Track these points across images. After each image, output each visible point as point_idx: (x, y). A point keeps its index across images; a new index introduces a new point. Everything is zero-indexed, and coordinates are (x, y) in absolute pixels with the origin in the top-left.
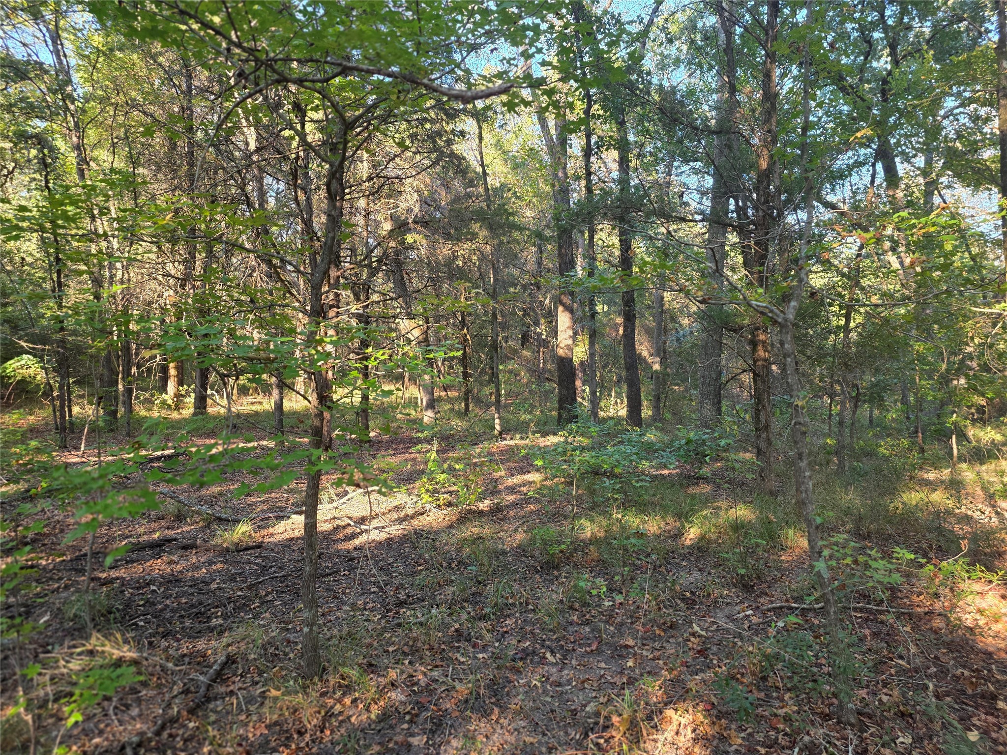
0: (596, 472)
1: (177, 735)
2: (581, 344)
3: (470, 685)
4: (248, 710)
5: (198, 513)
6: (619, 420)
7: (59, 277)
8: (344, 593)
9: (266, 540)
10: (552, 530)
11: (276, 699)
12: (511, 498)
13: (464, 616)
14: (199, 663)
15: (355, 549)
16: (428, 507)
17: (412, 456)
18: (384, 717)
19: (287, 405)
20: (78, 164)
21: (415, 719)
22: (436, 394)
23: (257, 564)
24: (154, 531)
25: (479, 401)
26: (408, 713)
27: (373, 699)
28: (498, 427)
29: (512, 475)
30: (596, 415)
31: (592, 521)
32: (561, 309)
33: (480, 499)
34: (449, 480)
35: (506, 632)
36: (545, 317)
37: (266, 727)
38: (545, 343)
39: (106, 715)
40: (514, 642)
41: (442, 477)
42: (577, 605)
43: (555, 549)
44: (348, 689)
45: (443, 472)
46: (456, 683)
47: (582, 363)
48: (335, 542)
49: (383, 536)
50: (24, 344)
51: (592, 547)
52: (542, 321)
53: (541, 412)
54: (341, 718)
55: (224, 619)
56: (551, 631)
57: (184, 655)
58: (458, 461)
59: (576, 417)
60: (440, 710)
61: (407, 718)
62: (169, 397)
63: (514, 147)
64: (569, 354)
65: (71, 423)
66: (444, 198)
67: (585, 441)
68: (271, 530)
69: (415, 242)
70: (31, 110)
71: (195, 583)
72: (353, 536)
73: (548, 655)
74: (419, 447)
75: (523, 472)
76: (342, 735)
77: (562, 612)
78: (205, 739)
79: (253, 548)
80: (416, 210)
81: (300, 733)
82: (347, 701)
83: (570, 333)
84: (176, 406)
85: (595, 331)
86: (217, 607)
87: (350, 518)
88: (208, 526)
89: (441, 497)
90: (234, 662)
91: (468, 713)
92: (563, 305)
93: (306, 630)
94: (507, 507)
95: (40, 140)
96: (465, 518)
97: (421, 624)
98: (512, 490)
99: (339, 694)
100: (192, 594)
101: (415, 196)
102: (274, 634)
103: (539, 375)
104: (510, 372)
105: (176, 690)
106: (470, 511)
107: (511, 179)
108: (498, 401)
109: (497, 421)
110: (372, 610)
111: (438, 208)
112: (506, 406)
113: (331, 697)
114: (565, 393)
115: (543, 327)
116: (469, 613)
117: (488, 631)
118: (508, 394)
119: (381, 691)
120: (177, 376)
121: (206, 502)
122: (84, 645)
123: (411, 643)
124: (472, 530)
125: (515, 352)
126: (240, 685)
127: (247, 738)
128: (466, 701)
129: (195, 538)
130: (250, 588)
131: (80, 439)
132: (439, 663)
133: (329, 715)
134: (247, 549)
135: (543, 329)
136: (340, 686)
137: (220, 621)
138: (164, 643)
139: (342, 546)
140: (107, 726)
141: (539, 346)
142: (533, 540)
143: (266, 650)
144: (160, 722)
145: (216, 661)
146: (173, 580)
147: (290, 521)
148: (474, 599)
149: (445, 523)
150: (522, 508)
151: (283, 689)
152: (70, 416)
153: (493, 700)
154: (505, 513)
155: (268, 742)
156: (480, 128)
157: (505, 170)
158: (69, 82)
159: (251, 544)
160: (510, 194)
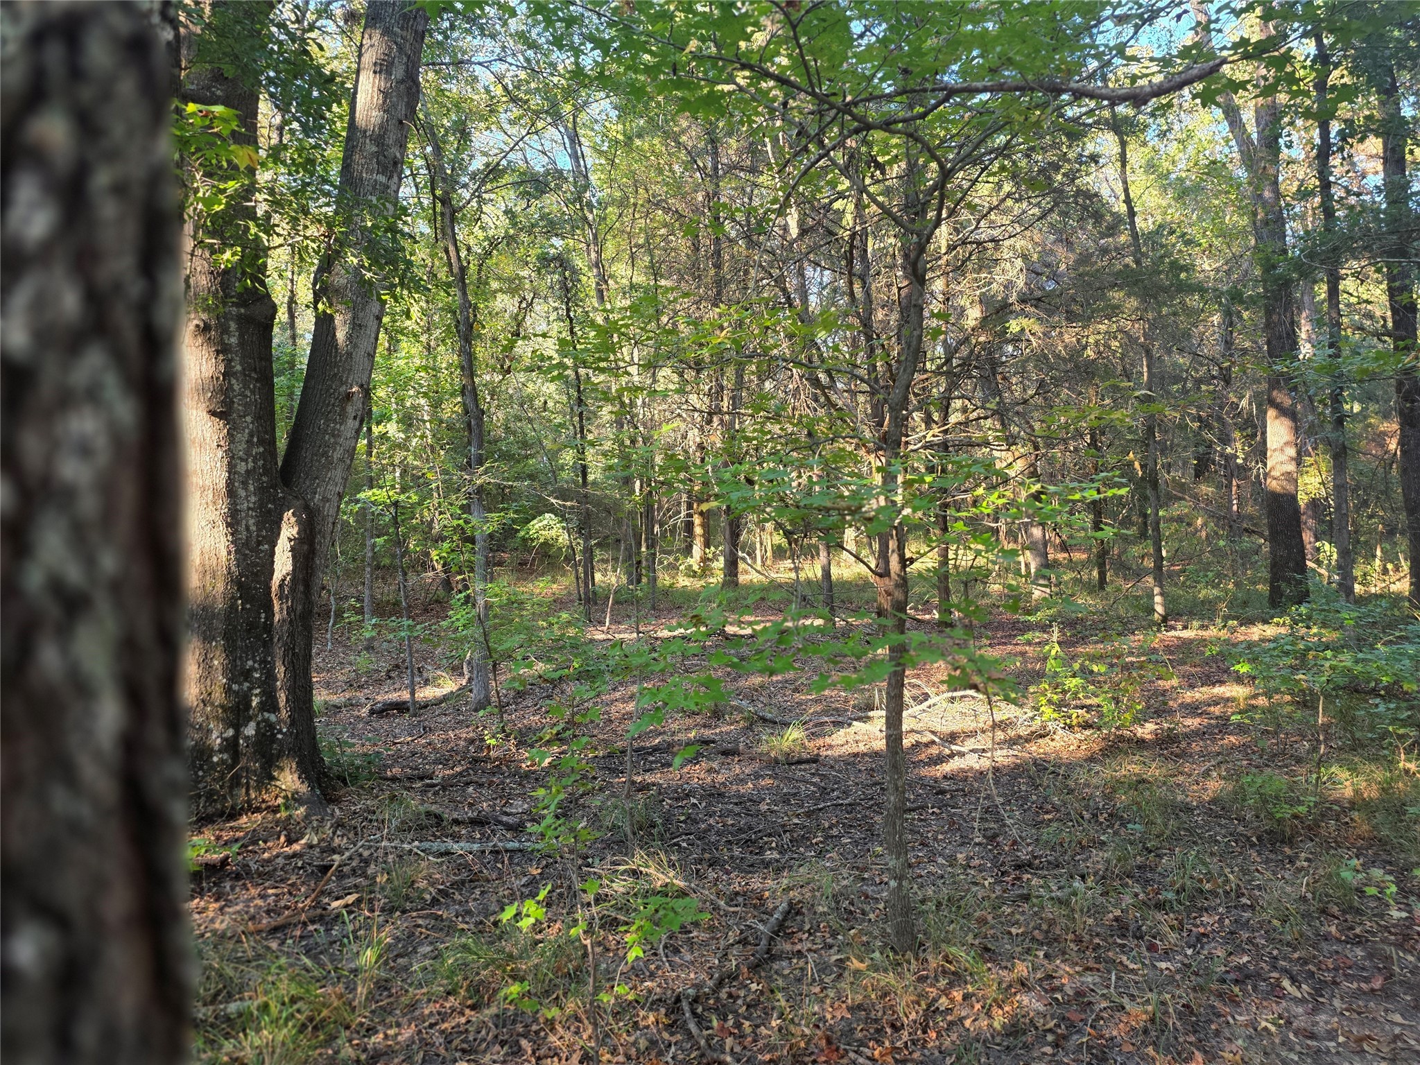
0: (1356, 689)
1: (738, 997)
2: (1312, 470)
3: (1150, 1008)
4: (821, 980)
5: (737, 708)
6: (1396, 599)
7: (581, 420)
8: (935, 839)
9: (823, 753)
10: (1277, 780)
11: (857, 973)
12: (1193, 723)
13: (1128, 900)
14: (755, 906)
15: (945, 777)
16: (1051, 726)
17: (1019, 648)
18: (1014, 1030)
19: (835, 572)
20: (598, 284)
21: (1062, 1042)
22: (1050, 557)
23: (814, 784)
24: (688, 729)
25: (1124, 568)
26: (1050, 1030)
27: (995, 1000)
28: (1160, 609)
29: (1192, 687)
30: (1349, 591)
31: (1353, 770)
32: (1271, 413)
33: (1140, 720)
34: (1084, 688)
35: (1204, 935)
36: (1241, 429)
37: (849, 1009)
38: (1243, 471)
39: (655, 954)
40: (1220, 953)
41: (1072, 683)
42: (1335, 910)
43: (1285, 812)
44: (957, 978)
45: (1074, 676)
46: (1126, 1001)
47: (1314, 503)
48: (917, 764)
49: (985, 763)
50: (554, 501)
51: (1355, 815)
52: (1237, 435)
53: (1236, 584)
54: (949, 1018)
55: (780, 853)
56: (1289, 944)
57: (737, 894)
58: (1094, 658)
59: (1307, 593)
60: (1102, 1037)
61: (1050, 1038)
62: (694, 561)
63: (1181, 162)
64: (1290, 488)
65: (594, 593)
66: (1064, 259)
67: (1329, 636)
68: (828, 740)
69: (1023, 330)
70: (552, 227)
71: (741, 801)
72: (940, 759)
73: (1286, 983)
74: (1029, 636)
75: (1209, 681)
76: (953, 1043)
77: (1306, 916)
78: (773, 1009)
79: (807, 761)
80: (1021, 283)
81: (896, 1028)
82: (957, 995)
83: (1292, 452)
84: (704, 571)
85: (1344, 448)
86: (770, 835)
87: (933, 733)
88: (750, 728)
89: (1074, 713)
90: (798, 913)
91: (1150, 1050)
92: (1278, 407)
93: (893, 884)
94: (1186, 736)
95: (562, 262)
96: (1117, 747)
97: (1060, 901)
98: (1193, 709)
99: (943, 983)
100: (739, 815)
101: (1019, 263)
102: (845, 882)
103: (1233, 525)
104: (1180, 520)
105: (732, 937)
106: (1121, 738)
107: (1174, 214)
108: (1159, 567)
109: (1158, 599)
110: (981, 869)
111: (1054, 276)
112: (1171, 575)
113: (932, 985)
114: (1283, 552)
115: (1239, 445)
116: (1136, 895)
117: (1172, 928)
118: (1175, 556)
119: (1007, 991)
120: (703, 536)
121: (746, 697)
122: (627, 863)
123: (1044, 927)
124: (1130, 768)
125: (1183, 487)
126: (809, 945)
127: (824, 1020)
128: (1146, 1031)
129: (736, 741)
130: (809, 814)
131: (604, 612)
132: (1091, 964)
133: (932, 1011)
134: (800, 762)
135: (1238, 449)
136: (944, 972)
137: (776, 855)
138: (712, 875)
139: (925, 772)
140: (658, 968)
141: (1229, 477)
142: (1240, 795)
143: (838, 902)
144: (716, 975)
145: (776, 908)
146: (714, 794)
147: (851, 730)
148: (1143, 874)
149: (1082, 754)
150: (1214, 740)
151: (868, 962)
152: (593, 584)
153: (1192, 1039)
154: (1184, 744)
155: (852, 1030)
156: (1123, 144)
157: (1164, 203)
158: (587, 186)
159: (805, 756)
160: (1173, 239)
